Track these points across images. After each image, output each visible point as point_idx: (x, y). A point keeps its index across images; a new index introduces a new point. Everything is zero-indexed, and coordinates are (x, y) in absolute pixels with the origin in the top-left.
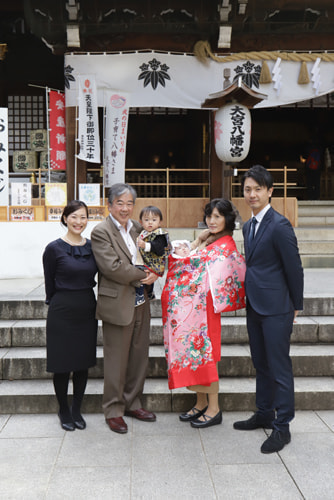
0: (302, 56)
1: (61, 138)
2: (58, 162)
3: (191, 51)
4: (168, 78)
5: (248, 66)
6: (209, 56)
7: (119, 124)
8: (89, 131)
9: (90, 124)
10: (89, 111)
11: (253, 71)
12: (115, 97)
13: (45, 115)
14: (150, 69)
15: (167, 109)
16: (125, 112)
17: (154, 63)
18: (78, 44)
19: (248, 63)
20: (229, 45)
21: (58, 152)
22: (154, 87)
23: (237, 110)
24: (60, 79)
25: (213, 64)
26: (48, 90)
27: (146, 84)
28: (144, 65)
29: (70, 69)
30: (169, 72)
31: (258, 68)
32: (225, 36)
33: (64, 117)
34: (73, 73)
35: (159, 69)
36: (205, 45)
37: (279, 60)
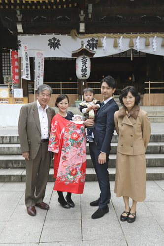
0: (115, 35)
1: (17, 70)
2: (16, 80)
3: (69, 34)
4: (60, 45)
5: (93, 40)
6: (76, 36)
7: (40, 65)
8: (27, 67)
9: (27, 64)
10: (27, 59)
11: (95, 42)
12: (38, 53)
13: (10, 61)
14: (52, 41)
15: (61, 58)
16: (42, 59)
17: (54, 39)
18: (22, 31)
19: (93, 38)
20: (84, 31)
21: (16, 76)
22: (54, 49)
23: (84, 58)
24: (16, 46)
25: (78, 39)
26: (11, 50)
27: (51, 48)
28: (50, 40)
29: (20, 42)
30: (60, 43)
31: (97, 41)
32: (82, 27)
33: (18, 61)
34: (21, 43)
35: (56, 41)
36: (75, 31)
37: (105, 37)
